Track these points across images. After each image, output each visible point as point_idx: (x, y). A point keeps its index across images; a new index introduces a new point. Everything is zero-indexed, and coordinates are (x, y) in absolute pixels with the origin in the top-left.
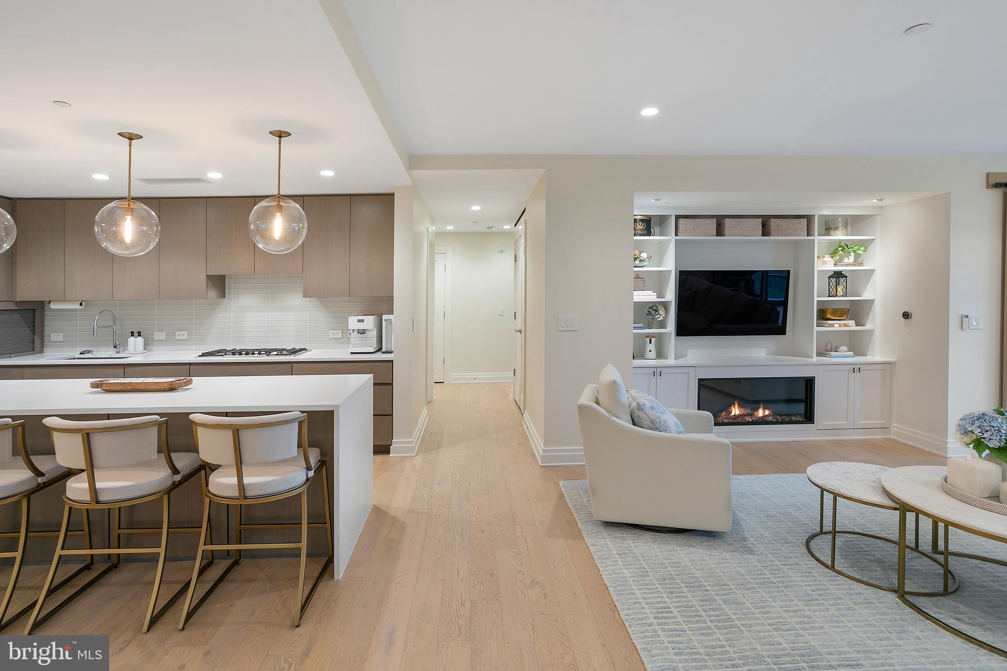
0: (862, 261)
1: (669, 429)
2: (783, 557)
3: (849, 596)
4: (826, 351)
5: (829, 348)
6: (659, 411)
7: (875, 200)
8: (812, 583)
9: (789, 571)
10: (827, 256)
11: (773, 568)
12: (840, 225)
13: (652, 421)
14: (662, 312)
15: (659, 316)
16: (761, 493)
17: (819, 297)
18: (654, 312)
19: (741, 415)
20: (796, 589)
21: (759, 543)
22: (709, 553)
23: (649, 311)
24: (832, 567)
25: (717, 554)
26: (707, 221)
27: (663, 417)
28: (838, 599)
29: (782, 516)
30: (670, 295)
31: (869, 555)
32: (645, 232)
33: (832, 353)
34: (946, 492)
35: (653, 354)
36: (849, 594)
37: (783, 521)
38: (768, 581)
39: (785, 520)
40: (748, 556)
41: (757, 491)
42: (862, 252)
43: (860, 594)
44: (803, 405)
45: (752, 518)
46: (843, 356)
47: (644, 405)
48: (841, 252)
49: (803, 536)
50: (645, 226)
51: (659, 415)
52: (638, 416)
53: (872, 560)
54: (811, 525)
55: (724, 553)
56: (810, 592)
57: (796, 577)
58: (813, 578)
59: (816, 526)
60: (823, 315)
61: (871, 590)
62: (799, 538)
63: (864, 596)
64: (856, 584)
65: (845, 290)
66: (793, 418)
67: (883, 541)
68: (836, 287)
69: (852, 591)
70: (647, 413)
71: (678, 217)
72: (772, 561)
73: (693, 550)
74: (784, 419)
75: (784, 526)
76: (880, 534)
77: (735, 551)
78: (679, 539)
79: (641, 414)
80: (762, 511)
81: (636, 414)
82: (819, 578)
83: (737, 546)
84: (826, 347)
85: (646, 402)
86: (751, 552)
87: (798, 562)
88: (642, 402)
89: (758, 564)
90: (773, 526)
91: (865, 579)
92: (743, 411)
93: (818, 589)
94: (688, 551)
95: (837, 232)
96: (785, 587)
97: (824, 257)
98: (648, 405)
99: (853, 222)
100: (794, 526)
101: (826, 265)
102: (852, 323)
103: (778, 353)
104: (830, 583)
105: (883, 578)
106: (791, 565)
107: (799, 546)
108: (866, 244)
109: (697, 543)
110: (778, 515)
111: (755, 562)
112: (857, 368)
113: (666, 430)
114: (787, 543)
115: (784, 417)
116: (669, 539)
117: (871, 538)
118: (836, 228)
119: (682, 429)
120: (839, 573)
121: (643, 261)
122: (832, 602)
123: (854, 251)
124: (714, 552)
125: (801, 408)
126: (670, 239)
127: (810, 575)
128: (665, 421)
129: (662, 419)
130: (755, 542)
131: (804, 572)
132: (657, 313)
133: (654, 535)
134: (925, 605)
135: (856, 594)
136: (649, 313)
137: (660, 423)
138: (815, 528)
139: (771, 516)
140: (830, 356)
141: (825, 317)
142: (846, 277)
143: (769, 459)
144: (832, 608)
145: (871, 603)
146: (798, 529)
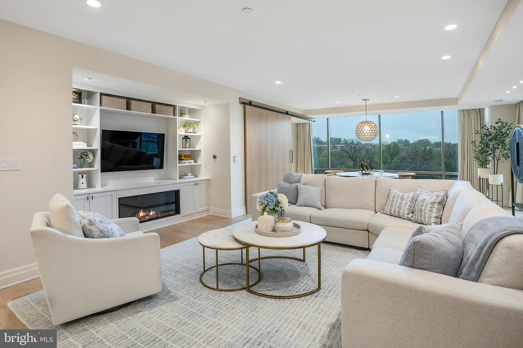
0: (196, 131)
1: (114, 234)
2: (193, 294)
3: (230, 301)
4: (182, 176)
5: (183, 174)
6: (106, 223)
7: (203, 102)
8: (212, 303)
9: (199, 301)
10: (182, 127)
11: (191, 303)
12: (187, 112)
13: (101, 232)
14: (91, 156)
15: (89, 159)
16: (167, 259)
17: (179, 148)
18: (85, 156)
19: (144, 216)
20: (207, 310)
21: (178, 291)
22: (152, 311)
23: (81, 156)
24: (217, 289)
25: (157, 309)
26: (121, 100)
27: (110, 227)
28: (226, 306)
29: (183, 269)
30: (97, 145)
31: (227, 275)
32: (78, 101)
33: (185, 177)
34: (259, 234)
35: (85, 185)
36: (229, 300)
37: (184, 272)
38: (192, 313)
39: (185, 271)
40: (175, 302)
41: (165, 259)
42: (196, 127)
43: (233, 297)
44: (174, 205)
45: (168, 276)
46: (190, 178)
47: (95, 220)
48: (187, 126)
49: (197, 277)
50: (78, 96)
51: (106, 225)
52: (90, 230)
53: (230, 277)
54: (198, 269)
55: (161, 307)
56: (213, 309)
57: (204, 303)
58: (211, 300)
59: (200, 269)
60: (181, 158)
61: (236, 293)
62: (196, 278)
63: (235, 298)
64: (230, 293)
65: (189, 145)
66: (170, 213)
67: (229, 265)
68: (186, 144)
69: (230, 298)
70: (97, 226)
71: (101, 94)
72: (189, 299)
73: (141, 314)
74: (166, 214)
75: (186, 274)
76: (226, 262)
77: (167, 303)
78: (129, 310)
79: (93, 228)
80: (172, 270)
81: (88, 228)
82: (214, 298)
83: (166, 298)
84: (182, 174)
85: (96, 218)
86: (176, 298)
87: (201, 293)
88: (92, 219)
89: (182, 305)
90: (181, 277)
91: (232, 289)
92: (145, 214)
93: (216, 305)
94: (138, 316)
95: (186, 116)
96: (202, 312)
97: (180, 128)
98: (98, 220)
99: (192, 112)
100: (190, 273)
101: (181, 132)
102: (192, 161)
103: (160, 179)
104: (220, 298)
105: (238, 284)
106: (198, 297)
107: (198, 284)
108: (197, 123)
109: (142, 308)
110: (181, 269)
111: (180, 304)
112: (197, 183)
113: (112, 236)
114: (191, 284)
115: (166, 213)
116: (122, 313)
117: (224, 266)
118: (185, 114)
119: (123, 233)
120: (221, 290)
121: (76, 121)
122: (225, 309)
123: (193, 126)
124: (155, 309)
125: (173, 207)
126: (96, 108)
127: (209, 298)
128: (111, 229)
129: (109, 228)
130: (175, 291)
131: (206, 298)
132: (87, 157)
133: (110, 316)
134: (257, 290)
135: (232, 299)
136: (81, 157)
137: (108, 231)
138: (200, 270)
139: (177, 271)
140: (184, 179)
141: (181, 159)
142: (190, 139)
143: (163, 238)
144: (226, 312)
145: (239, 300)
146: (193, 274)
